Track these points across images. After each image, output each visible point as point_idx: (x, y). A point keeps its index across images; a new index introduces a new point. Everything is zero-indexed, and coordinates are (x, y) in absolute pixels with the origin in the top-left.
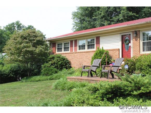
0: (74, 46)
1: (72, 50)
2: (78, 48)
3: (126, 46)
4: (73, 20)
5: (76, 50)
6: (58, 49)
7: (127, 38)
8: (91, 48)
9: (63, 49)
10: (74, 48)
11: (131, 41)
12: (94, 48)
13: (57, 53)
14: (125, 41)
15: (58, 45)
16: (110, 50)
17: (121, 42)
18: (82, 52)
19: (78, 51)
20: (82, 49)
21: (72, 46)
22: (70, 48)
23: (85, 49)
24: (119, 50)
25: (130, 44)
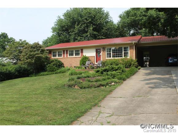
0: (65, 53)
1: (64, 56)
2: (68, 55)
3: (98, 55)
4: (53, 33)
5: (67, 56)
6: (53, 55)
7: (99, 51)
8: (78, 55)
9: (57, 56)
10: (65, 55)
11: (101, 52)
12: (79, 55)
13: (52, 58)
14: (98, 52)
15: (53, 52)
16: (90, 57)
17: (95, 53)
18: (72, 58)
19: (69, 57)
20: (71, 56)
21: (64, 53)
22: (62, 55)
23: (73, 55)
24: (94, 57)
25: (100, 54)
